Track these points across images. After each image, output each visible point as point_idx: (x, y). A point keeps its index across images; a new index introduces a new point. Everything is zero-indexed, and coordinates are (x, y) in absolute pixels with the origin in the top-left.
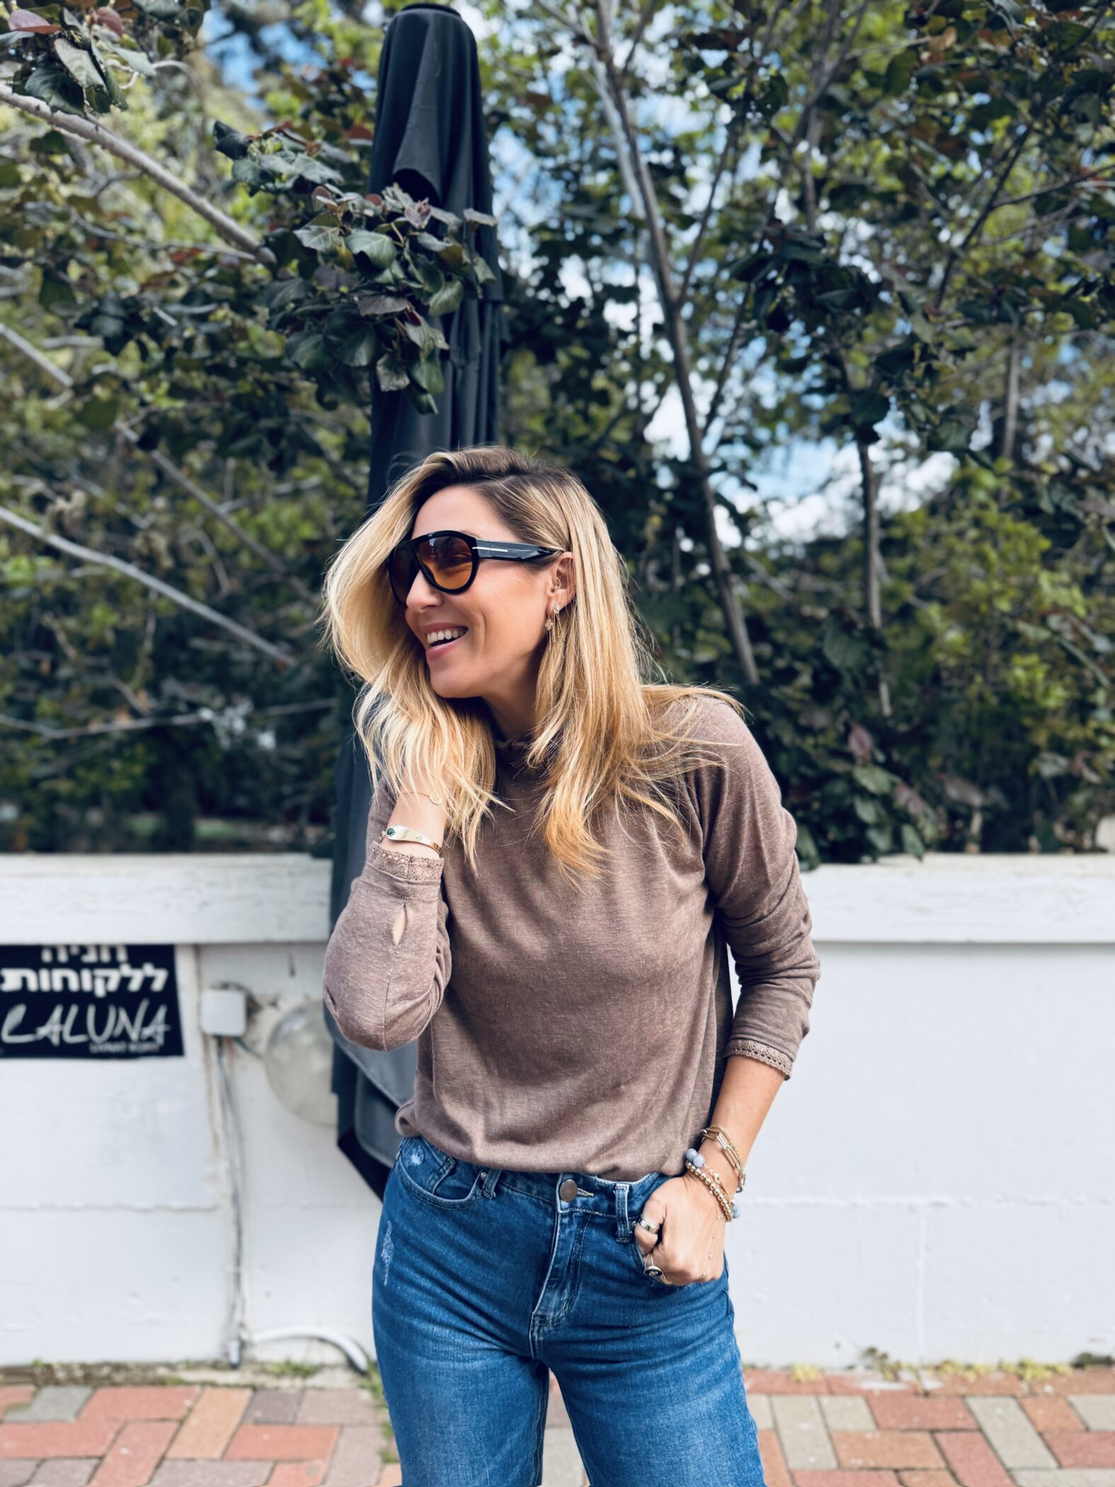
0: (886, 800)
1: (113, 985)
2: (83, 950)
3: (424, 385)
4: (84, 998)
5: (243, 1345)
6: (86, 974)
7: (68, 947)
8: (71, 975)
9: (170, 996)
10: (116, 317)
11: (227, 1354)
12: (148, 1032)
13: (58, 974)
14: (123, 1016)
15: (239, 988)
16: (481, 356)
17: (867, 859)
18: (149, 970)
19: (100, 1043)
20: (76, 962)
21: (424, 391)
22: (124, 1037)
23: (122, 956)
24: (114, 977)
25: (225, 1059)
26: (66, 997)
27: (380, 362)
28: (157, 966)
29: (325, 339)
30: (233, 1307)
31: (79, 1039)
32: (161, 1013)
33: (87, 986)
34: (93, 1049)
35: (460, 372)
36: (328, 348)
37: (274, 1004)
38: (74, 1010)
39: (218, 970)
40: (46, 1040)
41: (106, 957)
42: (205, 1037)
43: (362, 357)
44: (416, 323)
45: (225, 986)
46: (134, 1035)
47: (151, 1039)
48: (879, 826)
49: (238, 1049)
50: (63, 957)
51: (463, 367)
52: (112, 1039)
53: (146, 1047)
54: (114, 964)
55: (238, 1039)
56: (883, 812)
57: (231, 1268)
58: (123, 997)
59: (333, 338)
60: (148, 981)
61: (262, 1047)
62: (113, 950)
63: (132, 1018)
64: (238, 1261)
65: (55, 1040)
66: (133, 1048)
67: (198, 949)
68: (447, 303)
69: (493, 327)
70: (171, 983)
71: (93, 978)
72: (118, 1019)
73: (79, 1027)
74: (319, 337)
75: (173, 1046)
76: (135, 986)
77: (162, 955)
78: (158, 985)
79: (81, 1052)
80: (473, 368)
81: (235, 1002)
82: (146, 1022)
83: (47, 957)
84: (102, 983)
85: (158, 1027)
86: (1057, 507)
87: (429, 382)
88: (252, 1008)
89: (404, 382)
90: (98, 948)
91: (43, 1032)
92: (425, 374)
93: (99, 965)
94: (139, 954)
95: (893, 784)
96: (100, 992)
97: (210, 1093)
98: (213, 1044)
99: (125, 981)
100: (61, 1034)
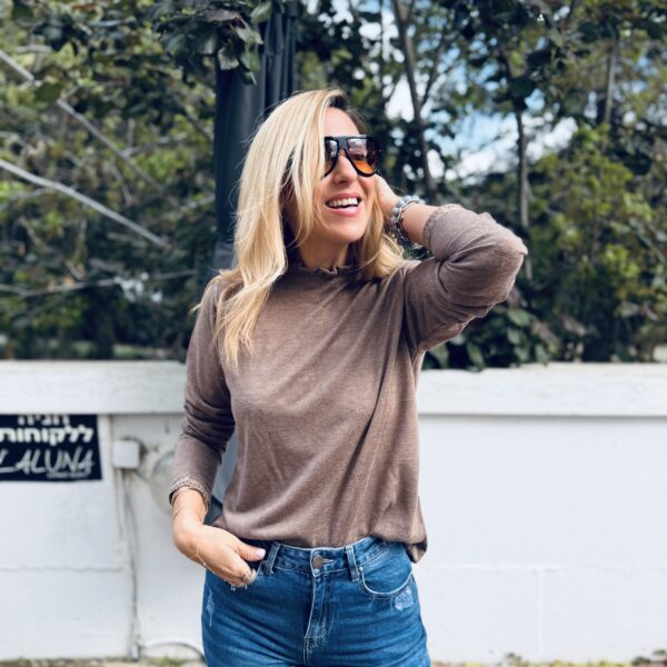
0: (526, 330)
1: (61, 438)
2: (43, 417)
3: (248, 66)
4: (44, 446)
5: (140, 648)
6: (45, 432)
7: (34, 416)
8: (36, 432)
9: (94, 445)
10: (57, 27)
11: (130, 653)
12: (81, 466)
13: (28, 432)
14: (67, 457)
15: (135, 440)
16: (284, 51)
17: (513, 365)
18: (82, 429)
19: (53, 472)
20: (39, 425)
21: (247, 70)
22: (67, 469)
23: (66, 421)
24: (61, 434)
25: (127, 482)
26: (33, 445)
27: (221, 51)
28: (87, 426)
29: (187, 38)
30: (132, 627)
31: (40, 470)
32: (89, 455)
33: (45, 439)
34: (50, 476)
35: (270, 61)
36: (188, 43)
37: (156, 449)
38: (37, 453)
39: (123, 429)
40: (21, 471)
41: (56, 421)
42: (115, 469)
43: (209, 48)
44: (243, 27)
45: (127, 439)
46: (73, 467)
47: (83, 470)
48: (522, 345)
49: (134, 475)
50: (31, 421)
51: (273, 58)
52: (60, 470)
53: (81, 475)
54: (61, 425)
55: (134, 471)
56: (525, 337)
57: (130, 604)
58: (67, 446)
59: (191, 36)
60: (81, 436)
61: (148, 475)
62: (61, 418)
63: (72, 456)
64: (135, 599)
65: (27, 471)
66: (73, 475)
67: (112, 417)
68: (262, 16)
69: (291, 34)
70: (95, 438)
71: (49, 434)
72: (64, 458)
73: (41, 463)
74: (182, 36)
75: (96, 474)
76: (74, 438)
77: (90, 420)
78: (87, 438)
79: (42, 477)
80: (279, 59)
81: (133, 449)
82: (81, 459)
83: (21, 421)
84: (54, 437)
85: (87, 463)
86: (637, 150)
87: (251, 65)
88: (143, 452)
89: (235, 64)
90: (52, 416)
91: (20, 466)
92: (249, 59)
93: (53, 426)
94: (76, 420)
95: (531, 321)
96: (53, 442)
97: (117, 502)
98: (119, 473)
99: (68, 436)
100: (30, 468)
